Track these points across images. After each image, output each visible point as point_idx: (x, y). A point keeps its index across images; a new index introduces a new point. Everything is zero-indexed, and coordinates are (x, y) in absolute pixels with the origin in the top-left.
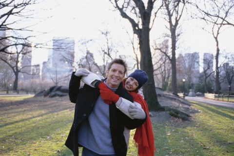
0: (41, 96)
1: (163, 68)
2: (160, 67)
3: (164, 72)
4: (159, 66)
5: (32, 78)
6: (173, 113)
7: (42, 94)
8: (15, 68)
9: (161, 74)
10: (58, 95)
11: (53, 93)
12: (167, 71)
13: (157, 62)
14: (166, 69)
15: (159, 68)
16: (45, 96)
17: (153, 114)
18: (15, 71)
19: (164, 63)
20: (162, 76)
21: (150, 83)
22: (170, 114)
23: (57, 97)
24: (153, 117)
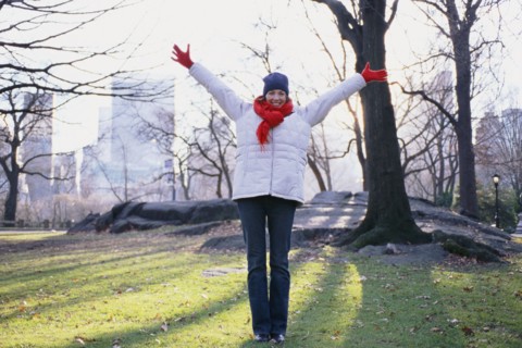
0: (88, 230)
1: (435, 151)
2: (427, 149)
3: (438, 165)
4: (423, 146)
5: (57, 192)
6: (454, 243)
7: (88, 225)
8: (9, 162)
9: (429, 168)
10: (137, 227)
11: (121, 222)
12: (447, 163)
13: (417, 137)
14: (445, 155)
15: (422, 152)
16: (99, 229)
17: (398, 249)
18: (10, 169)
19: (438, 135)
20: (434, 175)
21: (389, 170)
22: (445, 249)
23: (134, 232)
24: (397, 254)
